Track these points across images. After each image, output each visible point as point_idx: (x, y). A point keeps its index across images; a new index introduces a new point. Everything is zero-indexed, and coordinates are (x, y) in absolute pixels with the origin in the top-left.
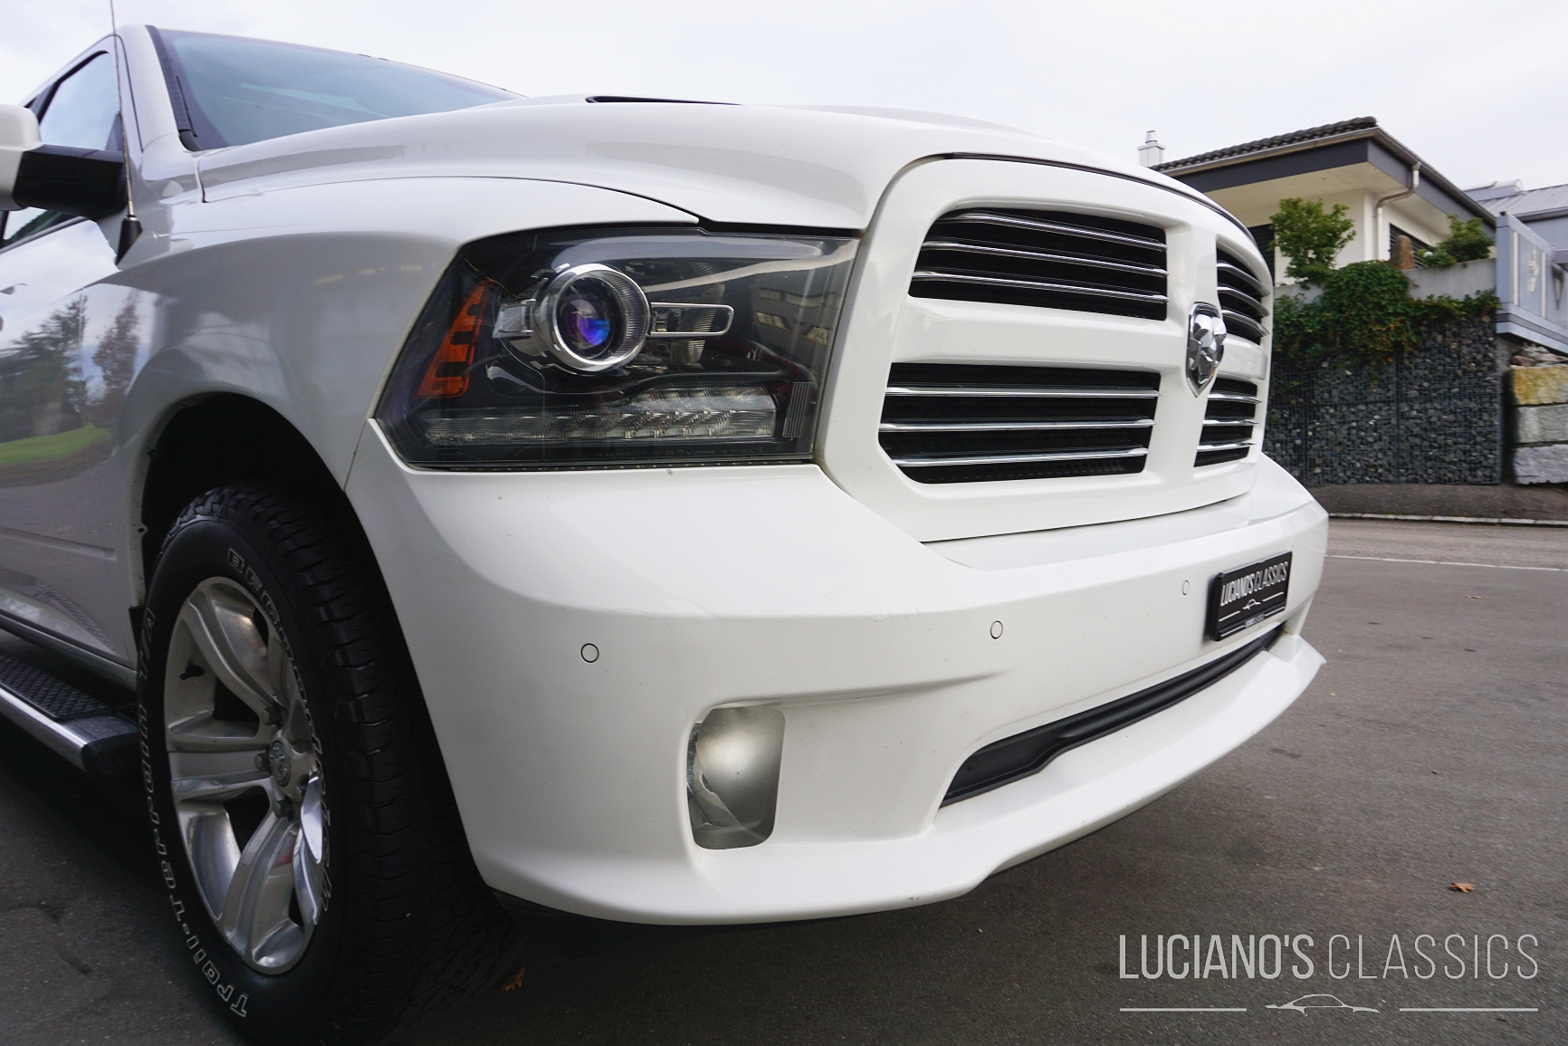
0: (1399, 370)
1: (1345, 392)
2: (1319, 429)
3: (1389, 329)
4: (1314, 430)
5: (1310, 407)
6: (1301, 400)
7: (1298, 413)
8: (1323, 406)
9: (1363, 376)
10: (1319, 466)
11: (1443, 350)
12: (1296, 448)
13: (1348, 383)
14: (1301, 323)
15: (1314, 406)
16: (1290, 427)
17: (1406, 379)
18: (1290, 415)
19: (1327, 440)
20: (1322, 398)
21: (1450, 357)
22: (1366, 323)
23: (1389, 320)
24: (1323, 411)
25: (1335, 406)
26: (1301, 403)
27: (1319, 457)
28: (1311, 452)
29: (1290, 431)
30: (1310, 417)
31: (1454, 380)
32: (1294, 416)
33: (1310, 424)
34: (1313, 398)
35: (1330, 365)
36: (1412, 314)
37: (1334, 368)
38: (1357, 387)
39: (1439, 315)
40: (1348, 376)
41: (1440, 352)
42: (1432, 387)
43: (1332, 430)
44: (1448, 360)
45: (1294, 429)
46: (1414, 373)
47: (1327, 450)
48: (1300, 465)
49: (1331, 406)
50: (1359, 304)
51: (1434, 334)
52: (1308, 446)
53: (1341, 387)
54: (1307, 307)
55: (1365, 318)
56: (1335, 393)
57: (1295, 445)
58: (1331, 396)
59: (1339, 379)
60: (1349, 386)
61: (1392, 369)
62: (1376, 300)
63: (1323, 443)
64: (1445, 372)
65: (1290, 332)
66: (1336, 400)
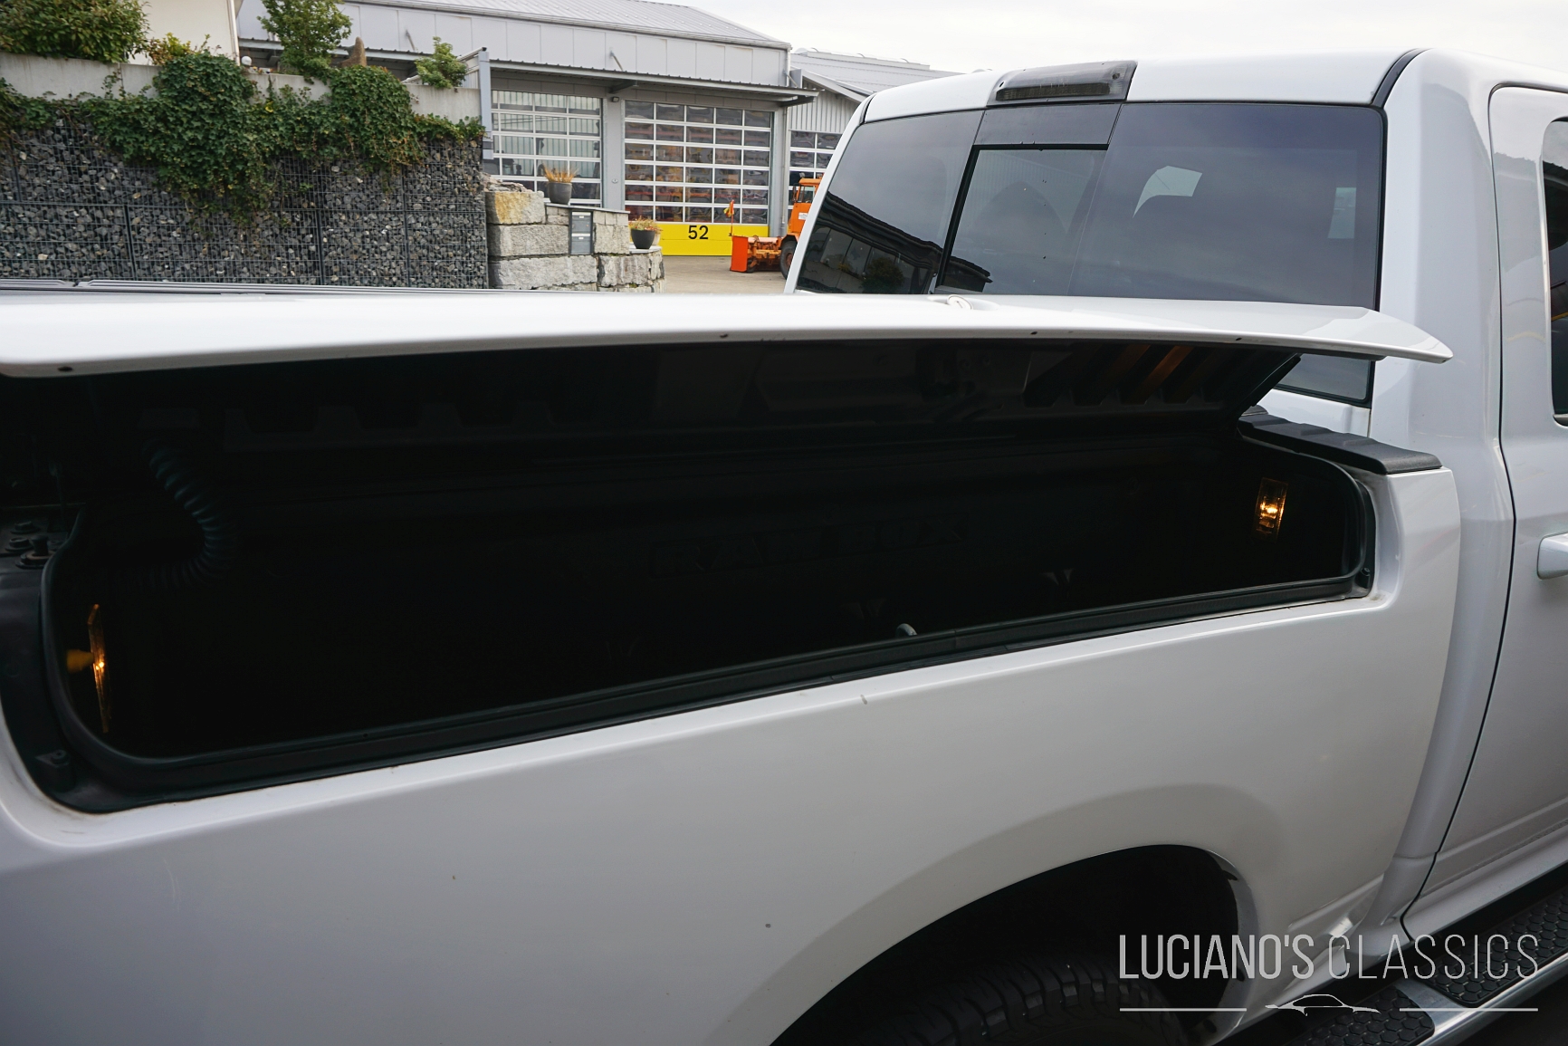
0: (405, 183)
1: (358, 200)
2: (334, 236)
3: (403, 142)
4: (329, 236)
5: (322, 212)
6: (312, 204)
7: (311, 218)
8: (335, 212)
9: (373, 185)
10: (336, 273)
11: (440, 167)
12: (310, 254)
13: (359, 191)
14: (313, 121)
15: (327, 212)
16: (303, 232)
17: (411, 192)
18: (302, 219)
19: (343, 247)
20: (334, 205)
21: (446, 175)
22: (381, 132)
23: (402, 134)
24: (335, 217)
25: (347, 214)
26: (313, 207)
27: (336, 265)
28: (327, 259)
29: (303, 236)
30: (323, 222)
31: (451, 197)
32: (306, 220)
33: (324, 229)
34: (326, 202)
35: (341, 170)
36: (418, 130)
37: (346, 174)
38: (368, 196)
39: (436, 135)
40: (359, 184)
41: (438, 169)
42: (434, 202)
43: (346, 237)
44: (446, 178)
45: (307, 234)
46: (418, 187)
47: (344, 258)
48: (317, 272)
49: (344, 213)
50: (374, 112)
51: (433, 152)
52: (323, 253)
53: (354, 194)
54: (313, 104)
55: (380, 127)
56: (347, 199)
57: (309, 251)
58: (343, 203)
59: (350, 185)
60: (361, 194)
61: (400, 182)
62: (390, 111)
63: (339, 250)
64: (443, 189)
65: (301, 129)
66: (349, 207)
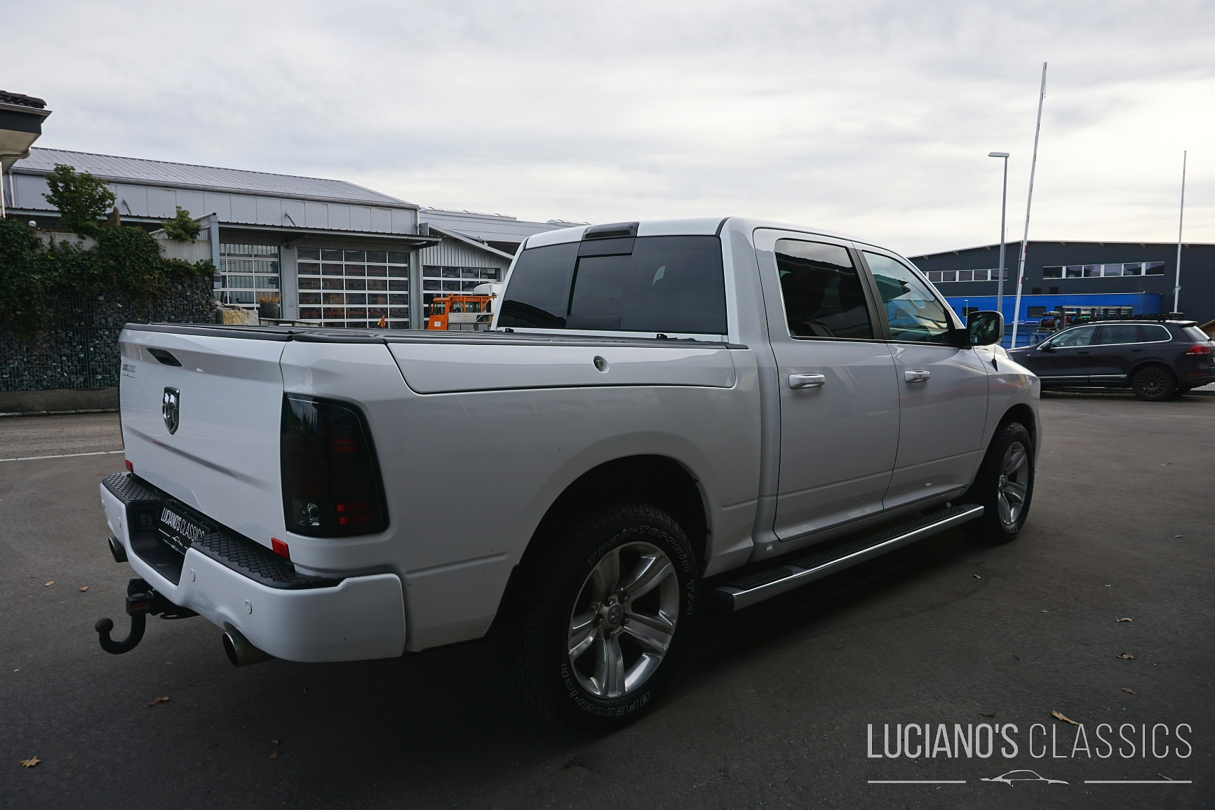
0: (155, 306)
1: (118, 319)
2: (99, 346)
3: (155, 278)
4: (94, 347)
5: (90, 329)
6: (83, 323)
7: (81, 334)
8: (100, 329)
9: (131, 308)
10: (100, 373)
11: (182, 295)
12: (79, 360)
13: (120, 313)
14: (85, 265)
15: (93, 329)
16: (74, 344)
17: (159, 313)
18: (73, 334)
19: (105, 354)
20: (100, 323)
21: (186, 300)
22: (137, 271)
23: (154, 272)
24: (101, 332)
25: (110, 330)
26: (83, 326)
27: (100, 367)
28: (93, 363)
29: (75, 347)
30: (90, 336)
31: (190, 316)
32: (77, 335)
33: (91, 342)
34: (93, 322)
35: (105, 299)
36: (165, 269)
37: (109, 301)
38: (126, 316)
39: (180, 271)
40: (119, 308)
41: (180, 296)
42: (177, 319)
43: (108, 347)
44: (186, 302)
45: (78, 345)
46: (165, 309)
47: (106, 362)
48: (85, 373)
49: (107, 329)
50: (133, 258)
51: (176, 284)
52: (90, 359)
53: (115, 316)
54: (85, 253)
55: (137, 268)
56: (110, 319)
57: (79, 358)
58: (107, 322)
59: (112, 309)
60: (121, 315)
61: (151, 306)
62: (145, 257)
63: (103, 356)
64: (184, 310)
65: (75, 271)
66: (111, 325)
